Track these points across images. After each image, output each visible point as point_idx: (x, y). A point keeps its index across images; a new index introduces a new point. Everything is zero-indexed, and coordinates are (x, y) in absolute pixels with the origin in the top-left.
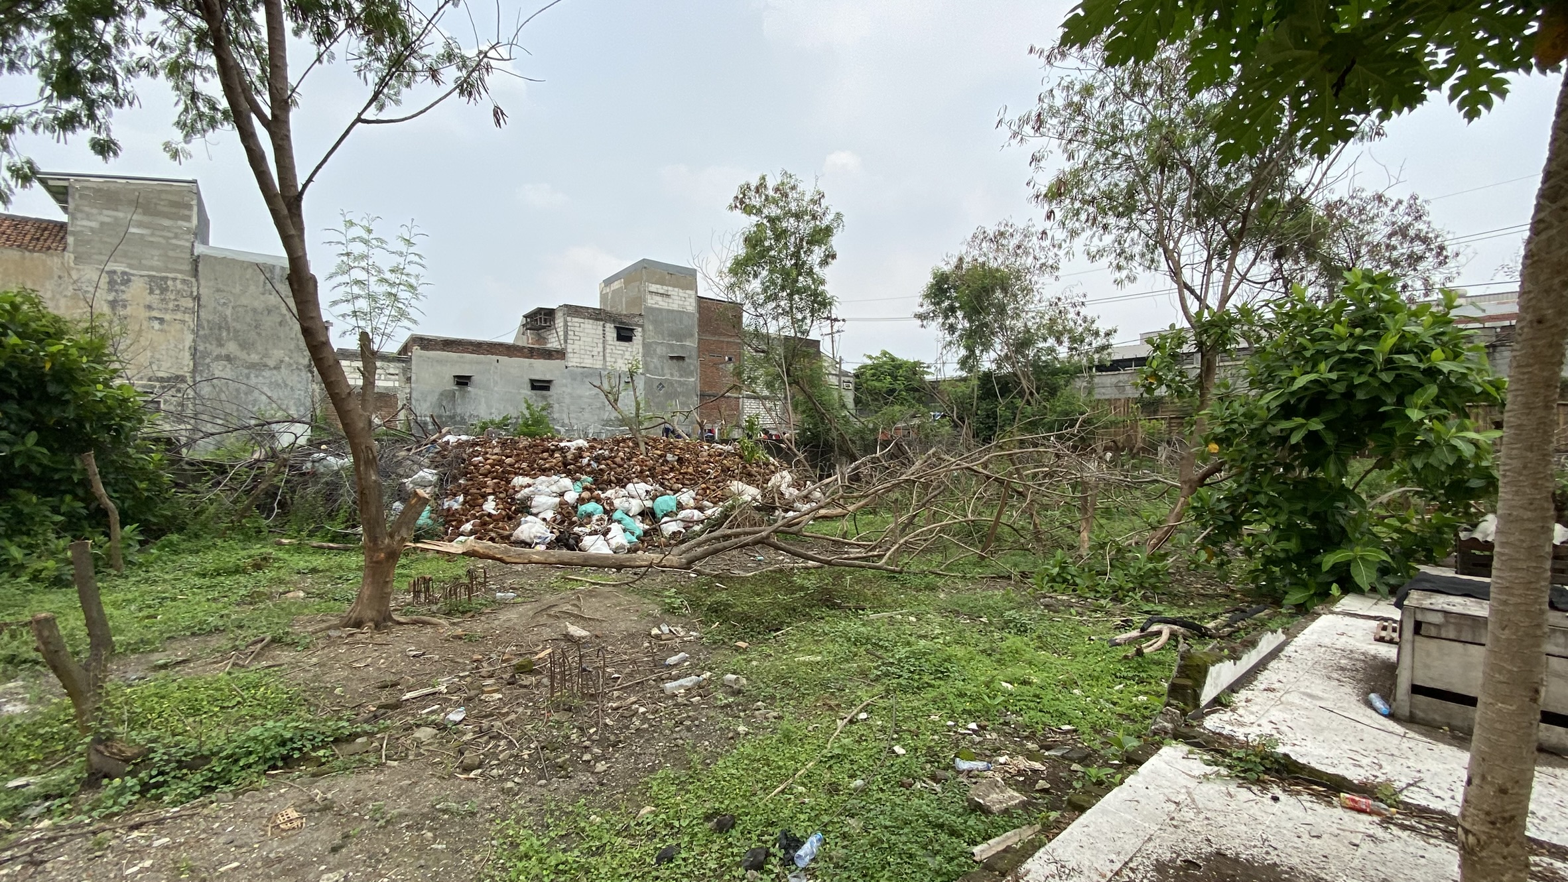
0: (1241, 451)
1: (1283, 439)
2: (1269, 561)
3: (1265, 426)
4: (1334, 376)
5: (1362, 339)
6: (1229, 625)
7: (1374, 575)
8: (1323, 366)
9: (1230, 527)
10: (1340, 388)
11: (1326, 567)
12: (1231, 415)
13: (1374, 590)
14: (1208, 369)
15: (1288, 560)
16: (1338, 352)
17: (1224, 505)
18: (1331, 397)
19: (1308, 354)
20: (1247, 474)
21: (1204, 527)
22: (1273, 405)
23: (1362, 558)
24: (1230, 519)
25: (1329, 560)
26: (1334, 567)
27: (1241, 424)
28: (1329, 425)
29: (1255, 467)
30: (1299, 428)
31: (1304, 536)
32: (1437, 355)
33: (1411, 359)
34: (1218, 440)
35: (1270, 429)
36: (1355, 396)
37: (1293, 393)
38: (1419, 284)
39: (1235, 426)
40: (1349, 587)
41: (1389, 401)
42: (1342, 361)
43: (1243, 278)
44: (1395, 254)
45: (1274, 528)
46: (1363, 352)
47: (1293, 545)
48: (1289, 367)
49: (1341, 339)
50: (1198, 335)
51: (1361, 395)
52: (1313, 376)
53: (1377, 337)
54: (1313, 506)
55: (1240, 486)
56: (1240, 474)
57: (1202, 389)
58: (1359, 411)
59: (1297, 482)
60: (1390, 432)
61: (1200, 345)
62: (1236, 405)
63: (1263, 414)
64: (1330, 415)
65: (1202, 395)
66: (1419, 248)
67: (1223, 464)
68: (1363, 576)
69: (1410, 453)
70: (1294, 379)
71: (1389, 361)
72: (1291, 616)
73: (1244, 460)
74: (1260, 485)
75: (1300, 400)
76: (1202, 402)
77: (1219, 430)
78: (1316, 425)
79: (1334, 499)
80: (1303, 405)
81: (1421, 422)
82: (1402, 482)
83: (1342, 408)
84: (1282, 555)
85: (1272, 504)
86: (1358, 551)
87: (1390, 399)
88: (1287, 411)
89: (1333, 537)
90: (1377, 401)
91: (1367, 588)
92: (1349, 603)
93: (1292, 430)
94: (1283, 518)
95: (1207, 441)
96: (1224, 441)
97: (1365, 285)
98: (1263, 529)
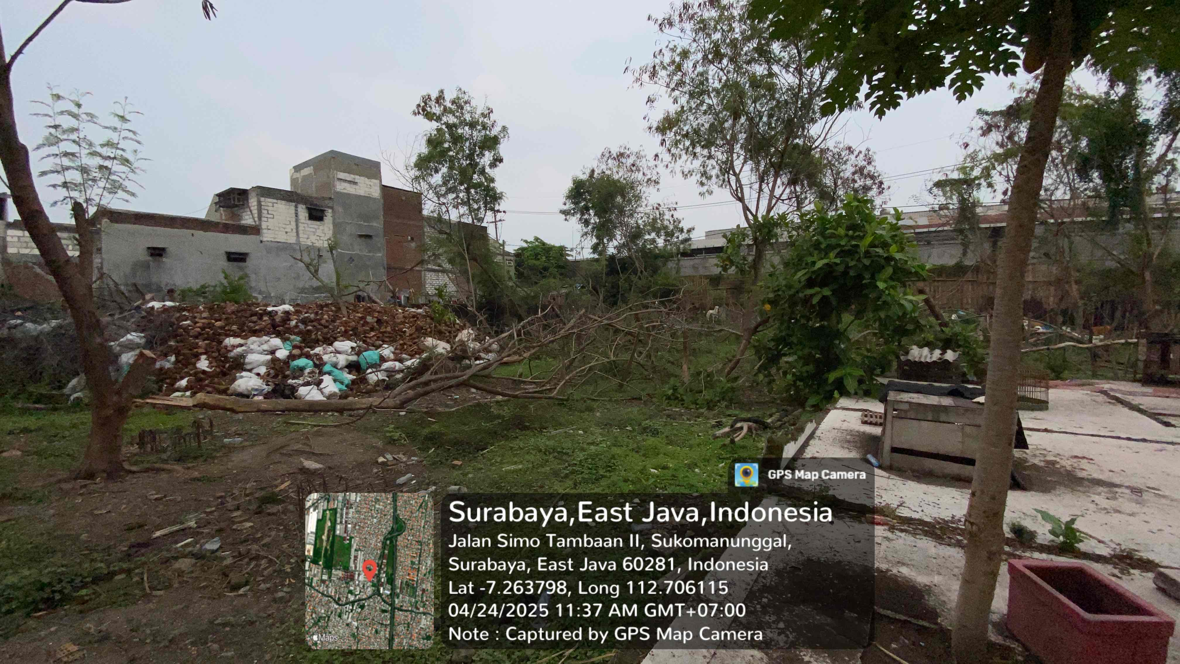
0: (783, 309)
1: (807, 300)
2: (797, 378)
3: (797, 292)
4: (838, 261)
5: (852, 238)
6: (780, 421)
7: (856, 384)
8: (832, 255)
9: (774, 359)
10: (841, 268)
11: (830, 381)
12: (778, 286)
13: (856, 394)
14: (760, 255)
15: (808, 377)
16: (839, 245)
17: (773, 344)
18: (834, 274)
19: (823, 246)
20: (786, 325)
21: (760, 358)
22: (803, 279)
23: (849, 374)
24: (775, 353)
25: (832, 377)
26: (835, 380)
27: (784, 292)
28: (834, 292)
29: (790, 319)
30: (817, 293)
31: (817, 362)
32: (893, 248)
33: (879, 250)
34: (771, 302)
35: (801, 295)
36: (848, 273)
37: (814, 272)
39: (780, 293)
40: (844, 393)
41: (867, 277)
42: (842, 251)
43: (776, 197)
45: (800, 358)
46: (854, 246)
47: (811, 368)
48: (811, 255)
49: (841, 238)
50: (755, 232)
51: (852, 273)
52: (825, 261)
53: (861, 238)
54: (822, 343)
55: (781, 331)
56: (781, 324)
57: (756, 269)
58: (851, 283)
59: (814, 330)
60: (866, 296)
61: (756, 239)
62: (780, 279)
63: (797, 286)
64: (834, 286)
65: (757, 272)
67: (770, 317)
68: (851, 385)
69: (877, 309)
70: (814, 263)
71: (867, 252)
73: (783, 315)
74: (793, 331)
75: (818, 276)
76: (756, 277)
77: (771, 295)
78: (827, 292)
79: (833, 338)
80: (819, 280)
81: (884, 290)
82: (867, 327)
83: (841, 281)
84: (804, 374)
85: (800, 343)
86: (848, 370)
87: (867, 276)
88: (810, 283)
89: (833, 363)
90: (860, 277)
91: (852, 391)
92: (843, 402)
93: (814, 295)
94: (805, 351)
95: (763, 303)
96: (773, 302)
97: (856, 203)
98: (794, 359)
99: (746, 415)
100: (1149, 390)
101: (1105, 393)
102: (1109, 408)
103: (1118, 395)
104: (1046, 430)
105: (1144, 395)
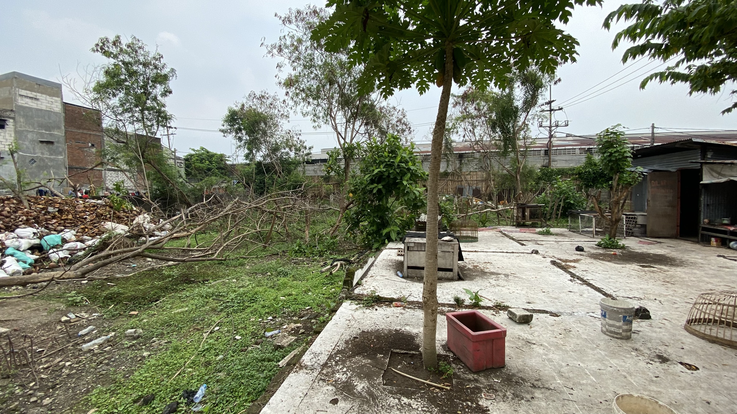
0: (359, 196)
1: (371, 191)
2: (368, 234)
3: (366, 187)
4: (384, 170)
5: (391, 158)
6: (358, 258)
7: (396, 235)
8: (382, 166)
9: (356, 224)
10: (386, 174)
11: (384, 234)
12: (356, 183)
13: (396, 240)
14: (347, 165)
15: (374, 233)
16: (385, 161)
17: (355, 216)
18: (384, 177)
19: (377, 162)
20: (361, 204)
21: (349, 224)
22: (368, 179)
23: (393, 230)
24: (356, 220)
25: (384, 232)
26: (386, 234)
27: (359, 186)
28: (383, 186)
29: (363, 201)
30: (375, 188)
31: (378, 224)
32: (410, 164)
33: (403, 165)
34: (352, 192)
35: (368, 188)
36: (390, 176)
37: (373, 175)
38: (404, 139)
39: (357, 187)
40: (390, 240)
42: (387, 165)
43: (357, 132)
44: (398, 128)
45: (369, 223)
46: (392, 162)
47: (374, 228)
48: (372, 166)
49: (386, 157)
50: (344, 152)
51: (392, 177)
52: (379, 170)
53: (395, 157)
54: (380, 214)
55: (359, 208)
56: (359, 204)
57: (346, 173)
58: (391, 182)
59: (375, 206)
60: (399, 188)
61: (345, 156)
62: (357, 179)
63: (365, 182)
64: (384, 183)
65: (346, 175)
66: (404, 127)
67: (353, 201)
68: (393, 236)
69: (404, 195)
70: (374, 170)
71: (398, 165)
72: (375, 252)
73: (360, 199)
74: (365, 208)
75: (375, 178)
76: (346, 178)
77: (353, 188)
78: (380, 186)
79: (385, 211)
80: (376, 180)
81: (406, 185)
82: (402, 205)
83: (387, 181)
84: (372, 232)
85: (368, 214)
86: (392, 228)
87: (399, 178)
88: (372, 182)
89: (385, 224)
90: (395, 178)
91: (394, 239)
92: (391, 245)
93: (373, 188)
94: (372, 219)
95: (349, 193)
96: (353, 192)
97: (392, 139)
98: (366, 223)
99: (341, 257)
101: (501, 232)
103: (506, 233)
104: (475, 251)
105: (516, 232)
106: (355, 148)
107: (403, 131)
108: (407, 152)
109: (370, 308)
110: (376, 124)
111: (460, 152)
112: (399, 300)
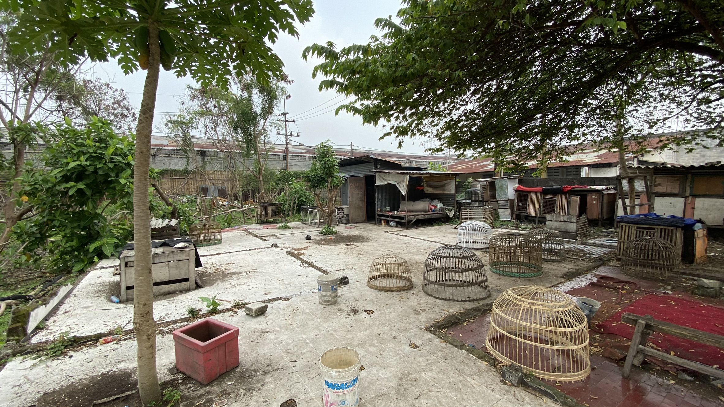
0: (42, 200)
1: (65, 193)
2: (63, 253)
3: (55, 186)
4: (88, 163)
5: (99, 148)
6: (43, 290)
7: (112, 249)
8: (82, 158)
9: (40, 240)
10: (91, 169)
11: (91, 250)
12: (35, 180)
13: (113, 255)
14: (19, 154)
15: (73, 250)
16: (89, 152)
17: (34, 229)
18: (87, 173)
19: (75, 152)
20: (47, 211)
21: (23, 242)
22: (58, 176)
23: (107, 243)
24: (39, 236)
25: (92, 247)
26: (95, 249)
27: (40, 185)
28: (87, 185)
29: (51, 207)
30: (73, 187)
31: (80, 238)
32: (130, 157)
33: (120, 159)
34: (27, 194)
35: (58, 188)
36: (98, 173)
37: (68, 170)
38: (126, 127)
39: (37, 186)
40: (102, 256)
41: (112, 175)
42: (91, 157)
43: (39, 106)
44: (116, 112)
45: (64, 237)
46: (100, 154)
47: (74, 243)
48: (66, 157)
49: (90, 147)
50: (11, 134)
51: (100, 173)
52: (78, 163)
53: (106, 148)
54: (83, 223)
55: (43, 217)
56: (43, 211)
57: (16, 165)
58: (101, 179)
59: (74, 213)
60: (114, 188)
61: (13, 140)
62: (37, 175)
63: (53, 180)
64: (87, 181)
65: (16, 169)
66: (125, 112)
67: (32, 207)
68: (107, 250)
69: (122, 197)
70: (68, 163)
71: (111, 159)
72: (77, 276)
73: (44, 204)
74: (55, 216)
75: (73, 174)
76: (17, 173)
77: (28, 188)
78: (81, 186)
79: (93, 219)
80: (73, 176)
81: (126, 184)
82: (122, 209)
83: (93, 178)
84: (69, 249)
85: (62, 225)
86: (105, 240)
87: (113, 175)
88: (66, 179)
89: (93, 236)
90: (107, 175)
91: (109, 255)
92: (104, 263)
93: (70, 188)
94: (68, 231)
95: (20, 195)
96: (31, 194)
97: (100, 124)
98: (59, 237)
99: (9, 294)
100: (262, 226)
101: (246, 230)
102: (245, 237)
103: (250, 231)
104: (218, 254)
105: (260, 229)
106: (33, 130)
107: (124, 116)
108: (126, 143)
109: (60, 358)
110: (76, 99)
111: (202, 150)
112: (110, 333)
